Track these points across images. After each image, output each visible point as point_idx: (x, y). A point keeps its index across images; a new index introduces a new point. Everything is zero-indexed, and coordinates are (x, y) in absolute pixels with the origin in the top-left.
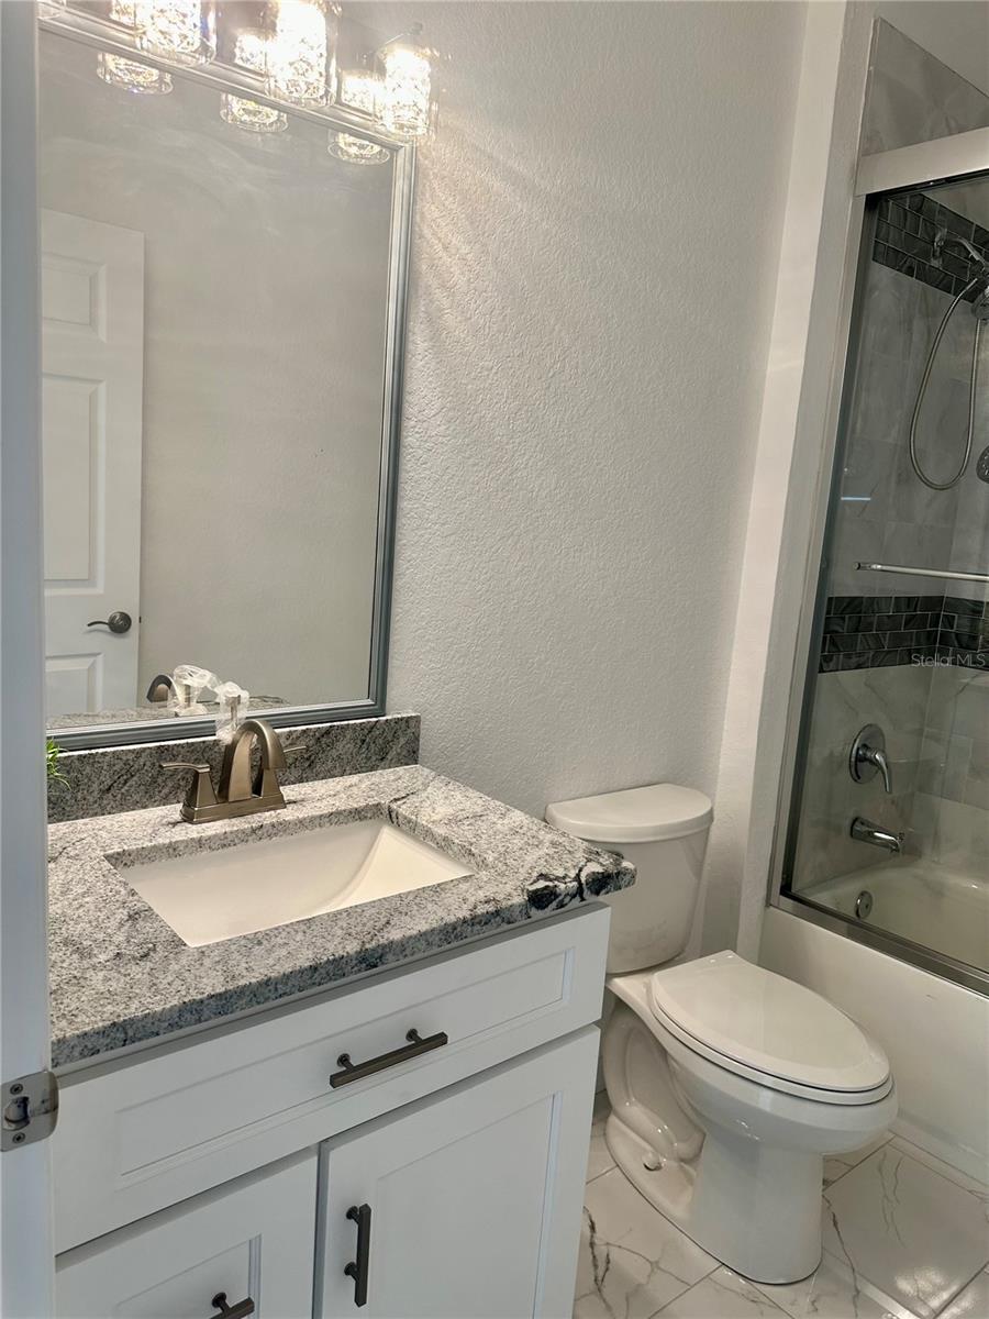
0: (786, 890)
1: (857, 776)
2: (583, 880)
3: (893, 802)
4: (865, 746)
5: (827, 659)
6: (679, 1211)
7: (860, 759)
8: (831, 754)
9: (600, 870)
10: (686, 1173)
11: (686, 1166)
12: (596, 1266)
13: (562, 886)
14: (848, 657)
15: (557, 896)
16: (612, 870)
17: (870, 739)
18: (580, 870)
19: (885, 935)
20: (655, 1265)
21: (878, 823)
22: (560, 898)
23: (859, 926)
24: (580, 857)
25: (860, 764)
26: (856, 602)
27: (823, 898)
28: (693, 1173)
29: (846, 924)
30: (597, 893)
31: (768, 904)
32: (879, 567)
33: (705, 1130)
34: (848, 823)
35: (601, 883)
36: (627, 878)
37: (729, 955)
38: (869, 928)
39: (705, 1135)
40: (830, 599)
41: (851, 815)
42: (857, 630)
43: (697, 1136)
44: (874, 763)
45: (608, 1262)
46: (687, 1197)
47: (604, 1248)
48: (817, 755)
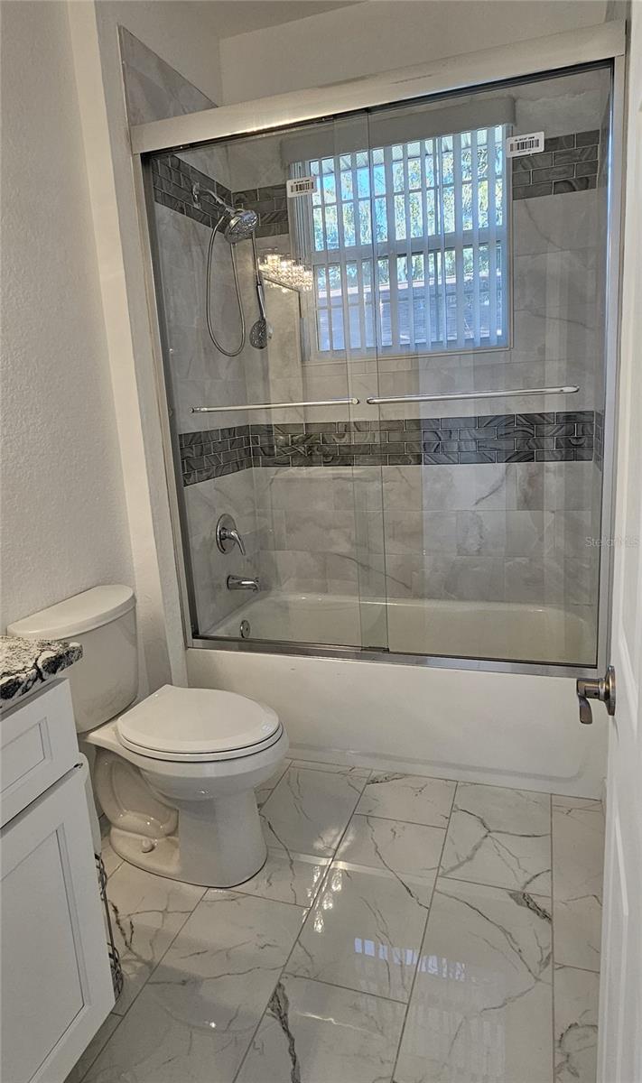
0: (196, 635)
1: (223, 550)
2: (40, 666)
3: (248, 561)
4: (223, 528)
5: (187, 476)
6: (172, 868)
7: (223, 538)
8: (204, 538)
9: (53, 654)
10: (173, 842)
11: (173, 838)
12: (124, 935)
13: (23, 676)
14: (200, 472)
15: (20, 684)
16: (63, 651)
17: (226, 523)
18: (37, 660)
19: (261, 642)
20: (165, 912)
21: (242, 576)
22: (24, 685)
23: (246, 643)
24: (35, 651)
25: (223, 541)
26: (198, 435)
27: (220, 632)
28: (177, 839)
29: (237, 643)
30: (54, 672)
31: (187, 647)
32: (206, 409)
33: (177, 808)
34: (224, 581)
35: (55, 665)
36: (76, 654)
37: (167, 687)
38: (252, 641)
39: (178, 811)
40: (180, 436)
41: (226, 576)
42: (202, 454)
43: (174, 815)
44: (232, 538)
45: (132, 927)
46: (177, 856)
47: (128, 920)
48: (195, 542)
